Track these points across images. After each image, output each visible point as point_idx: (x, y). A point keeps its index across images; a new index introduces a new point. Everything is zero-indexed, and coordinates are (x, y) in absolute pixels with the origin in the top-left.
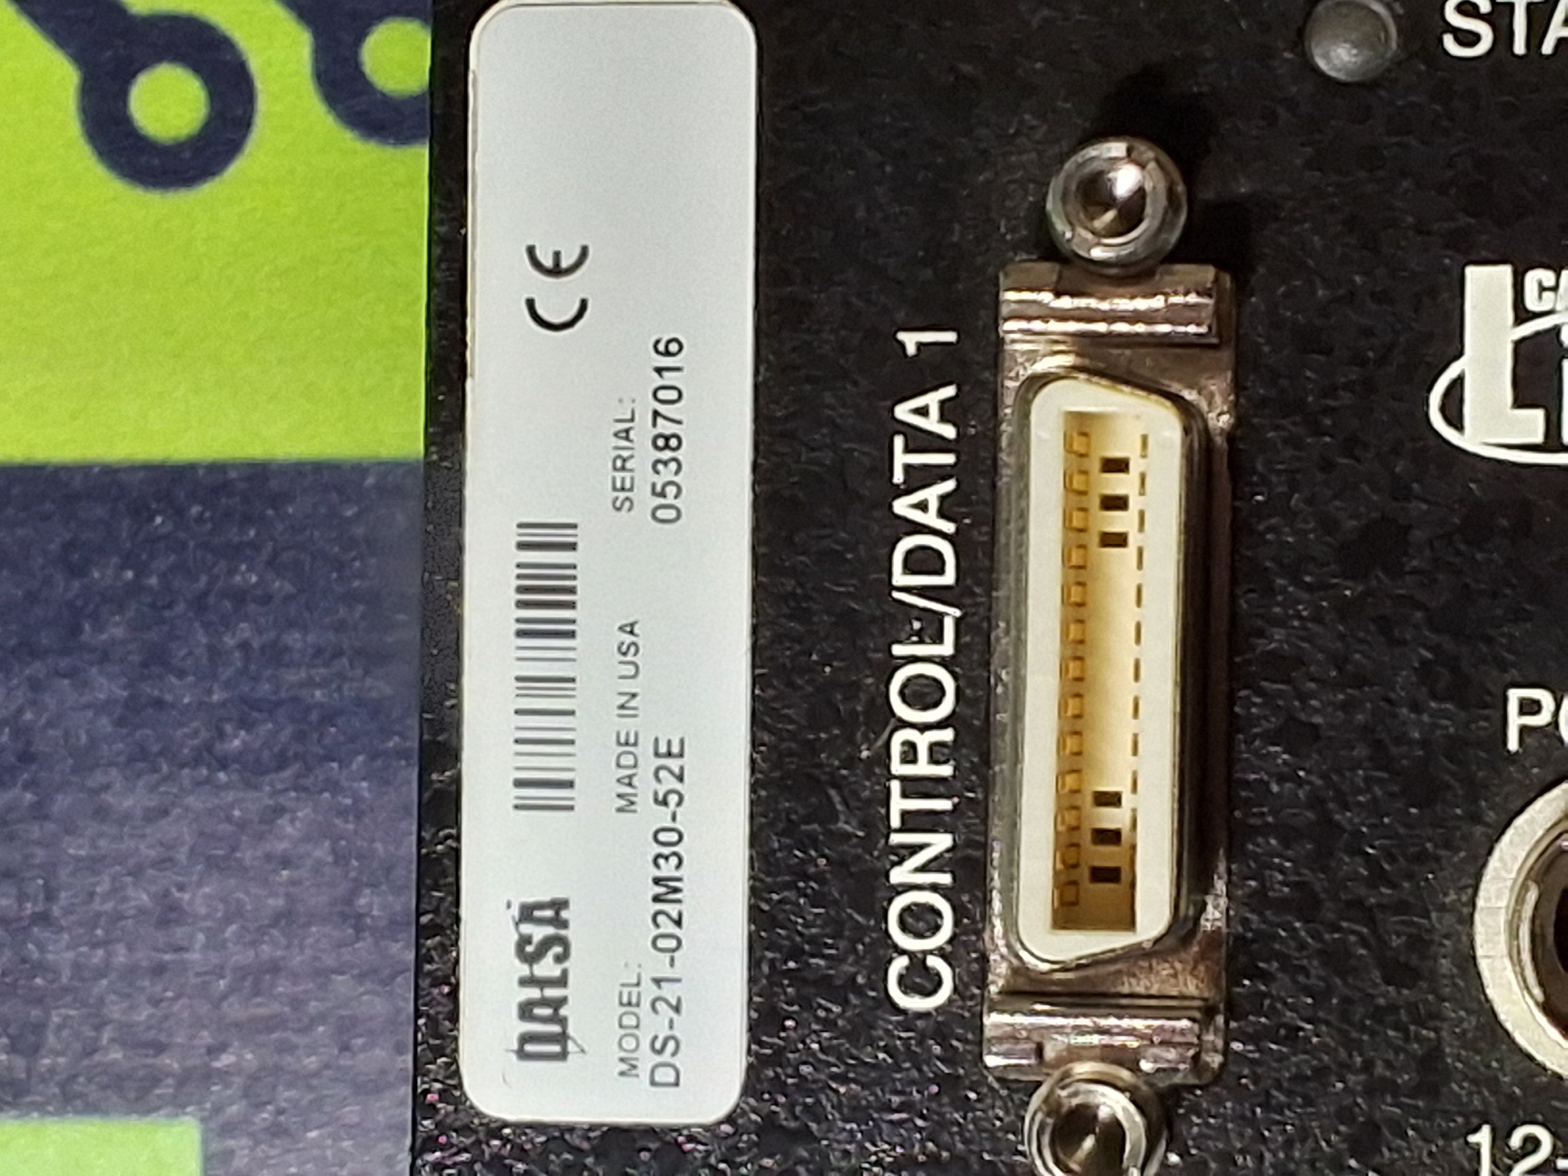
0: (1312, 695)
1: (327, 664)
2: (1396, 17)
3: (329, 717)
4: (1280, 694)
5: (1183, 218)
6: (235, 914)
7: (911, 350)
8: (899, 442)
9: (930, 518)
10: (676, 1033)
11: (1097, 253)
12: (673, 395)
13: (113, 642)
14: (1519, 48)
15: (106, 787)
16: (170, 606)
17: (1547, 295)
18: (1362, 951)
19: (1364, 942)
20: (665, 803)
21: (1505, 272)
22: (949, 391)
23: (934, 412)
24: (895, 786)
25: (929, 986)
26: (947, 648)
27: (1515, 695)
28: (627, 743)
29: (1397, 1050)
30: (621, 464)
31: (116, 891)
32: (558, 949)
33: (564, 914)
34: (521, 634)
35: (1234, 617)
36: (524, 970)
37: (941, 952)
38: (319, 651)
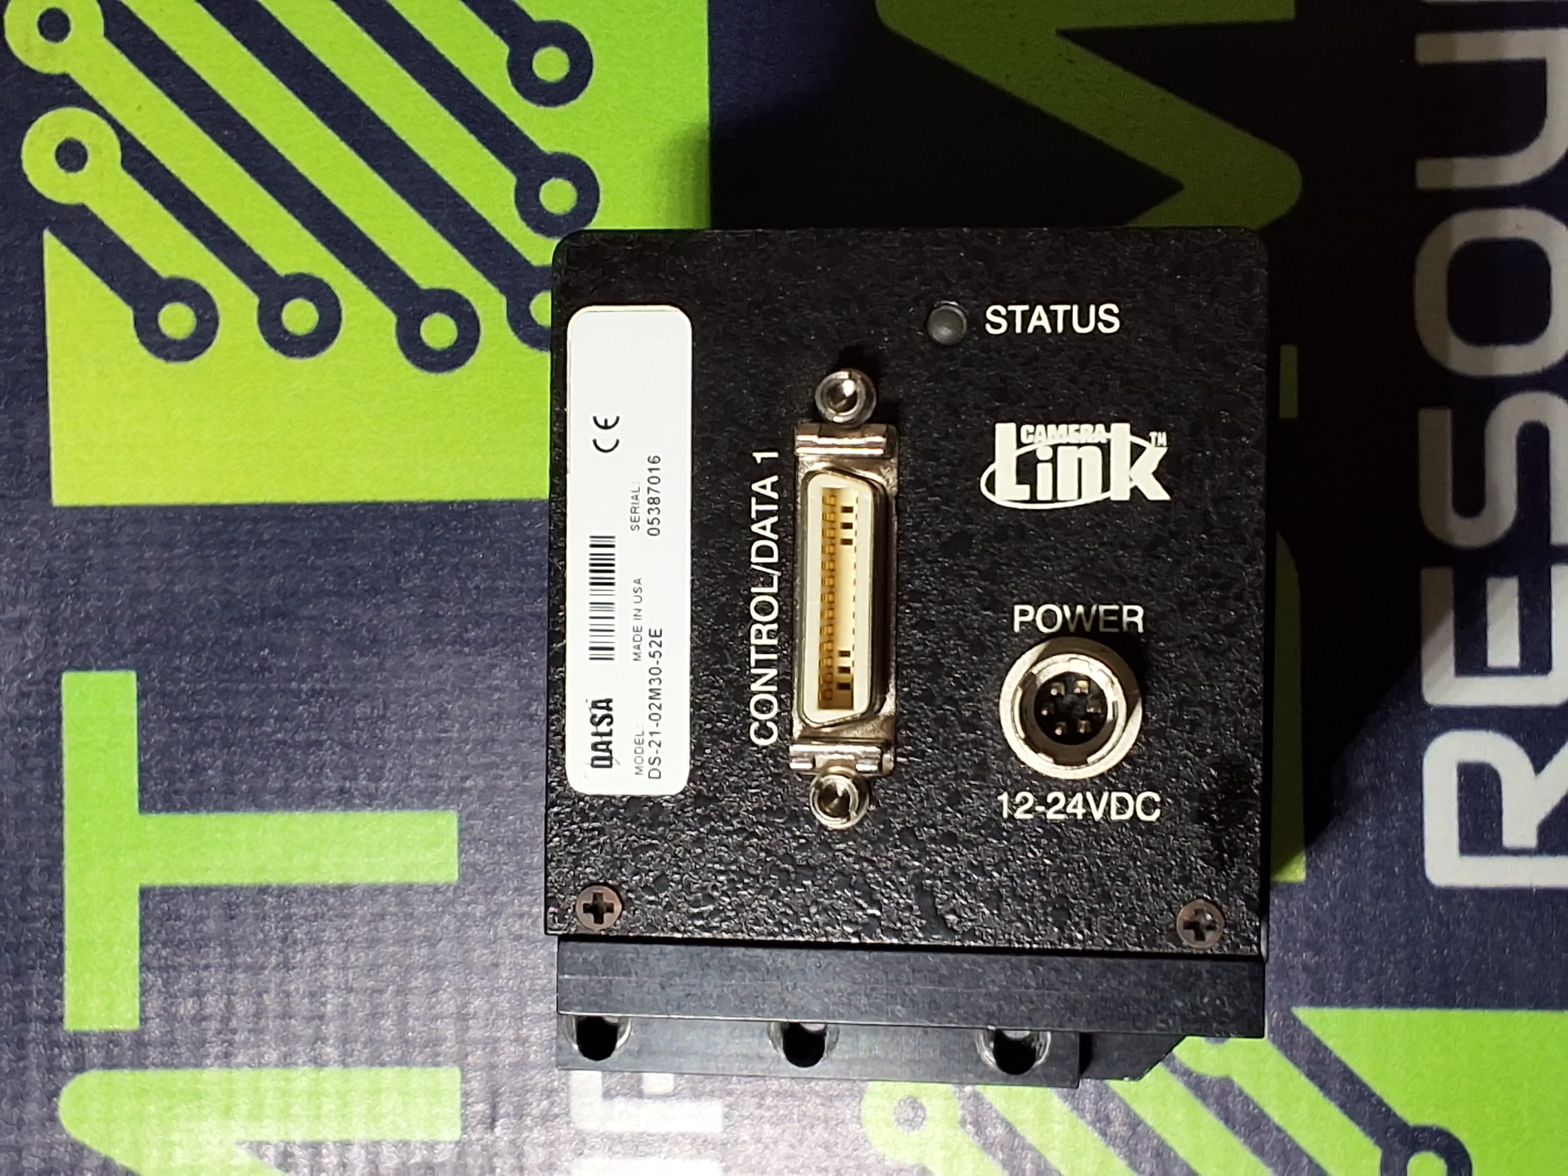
0: (931, 608)
1: (517, 596)
2: (966, 316)
3: (518, 621)
4: (917, 609)
5: (874, 404)
6: (473, 714)
7: (759, 461)
8: (754, 500)
9: (768, 533)
10: (659, 755)
11: (838, 419)
12: (656, 480)
13: (415, 586)
14: (1018, 330)
15: (412, 655)
16: (441, 569)
17: (1031, 436)
18: (953, 718)
19: (953, 714)
20: (654, 656)
21: (1012, 426)
22: (775, 478)
23: (769, 487)
24: (753, 649)
25: (767, 734)
26: (774, 589)
27: (1017, 608)
28: (637, 630)
29: (967, 760)
30: (634, 511)
31: (417, 703)
32: (608, 720)
33: (611, 705)
34: (593, 584)
35: (898, 575)
36: (593, 729)
37: (772, 720)
38: (512, 590)
